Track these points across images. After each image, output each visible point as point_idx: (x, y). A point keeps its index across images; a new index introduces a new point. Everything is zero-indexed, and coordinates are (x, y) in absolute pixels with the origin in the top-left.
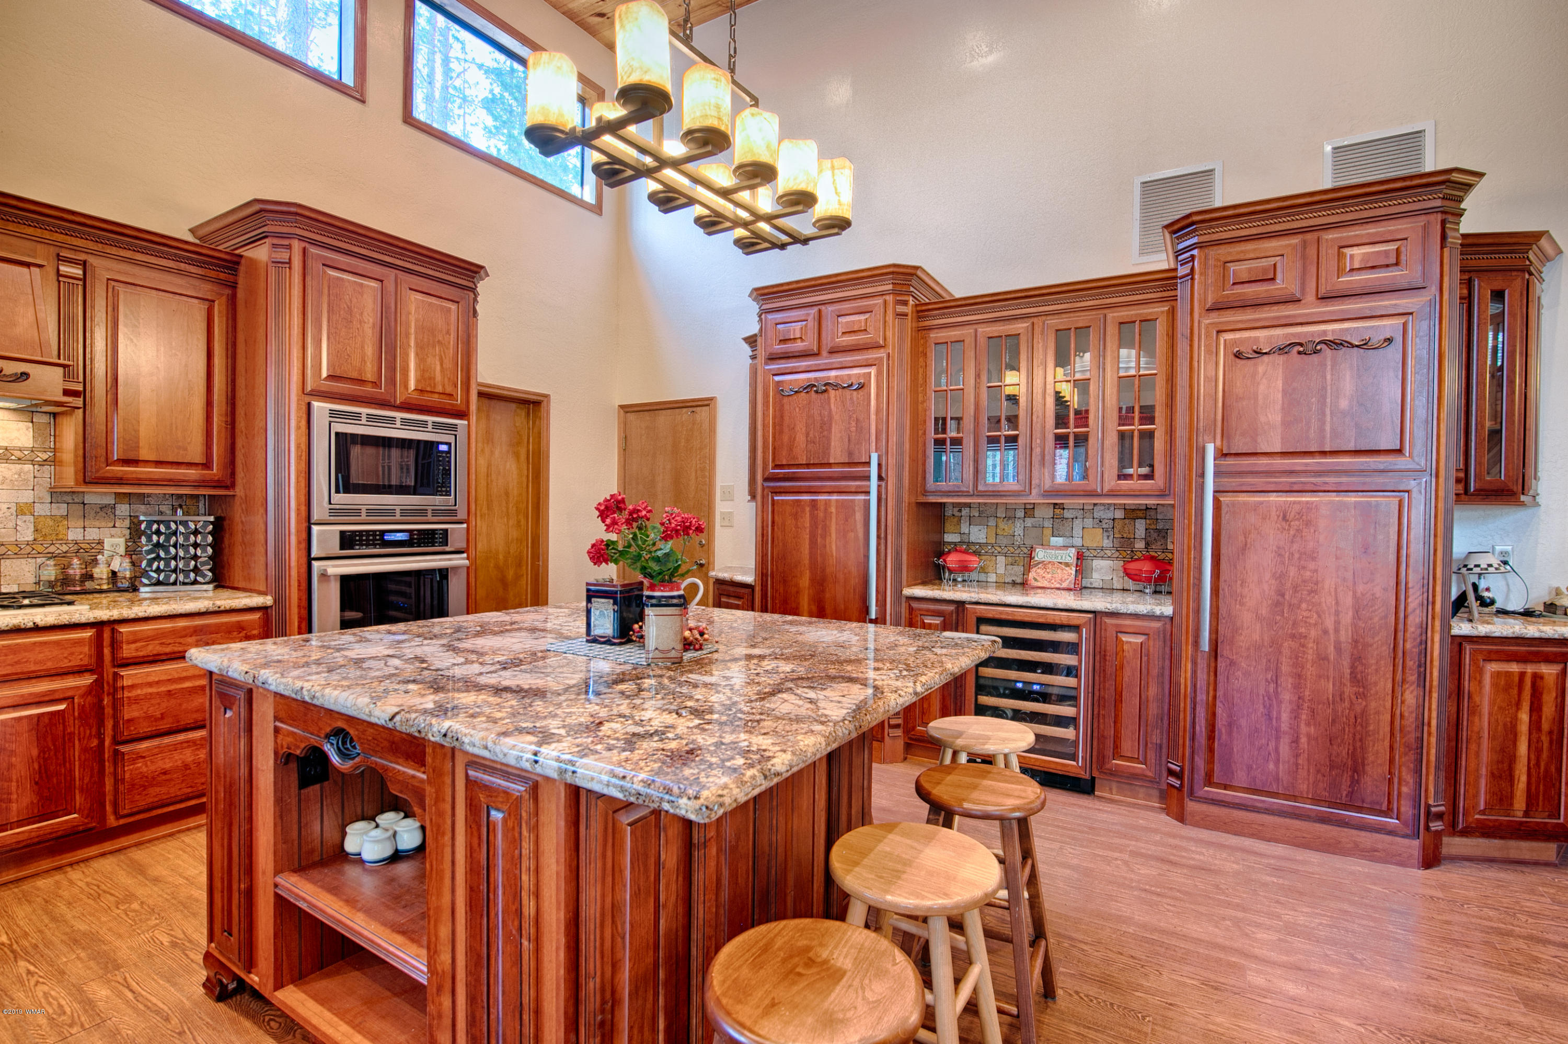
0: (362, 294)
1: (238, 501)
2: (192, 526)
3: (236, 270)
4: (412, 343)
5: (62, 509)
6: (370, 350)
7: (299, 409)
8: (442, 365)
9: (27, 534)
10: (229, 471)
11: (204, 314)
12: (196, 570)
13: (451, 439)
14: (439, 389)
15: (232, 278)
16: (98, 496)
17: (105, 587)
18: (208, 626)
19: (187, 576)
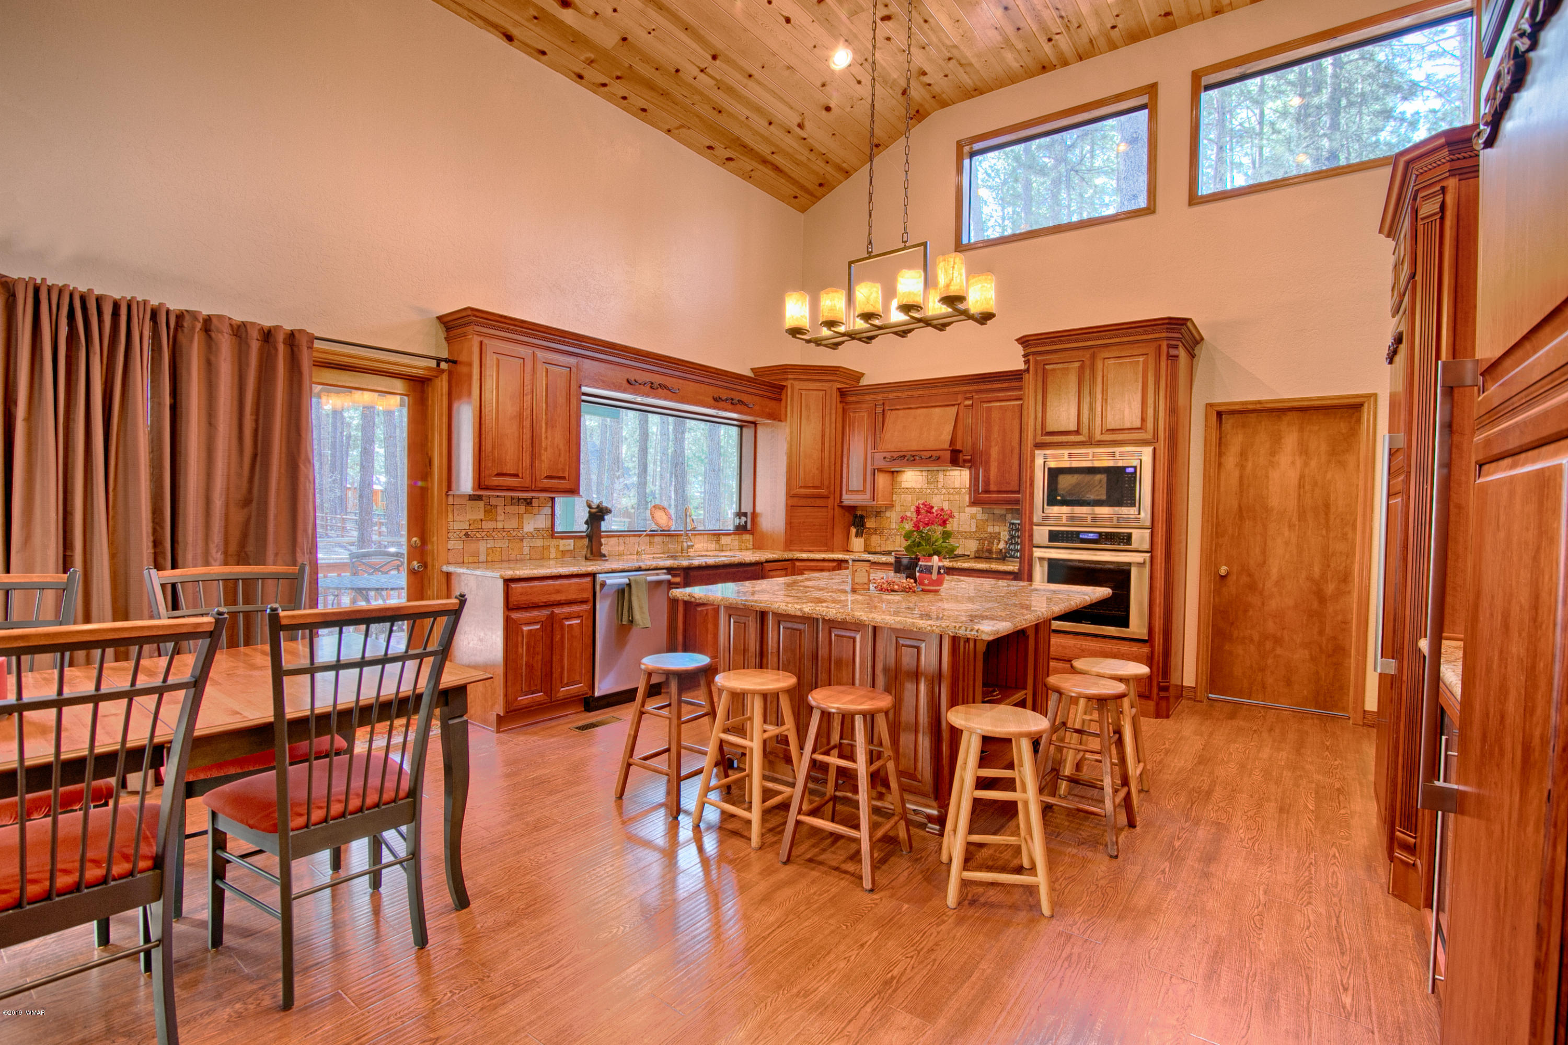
5: (986, 516)
6: (1073, 410)
7: (1030, 456)
8: (1130, 407)
9: (973, 528)
13: (1137, 463)
14: (1129, 425)
17: (994, 556)
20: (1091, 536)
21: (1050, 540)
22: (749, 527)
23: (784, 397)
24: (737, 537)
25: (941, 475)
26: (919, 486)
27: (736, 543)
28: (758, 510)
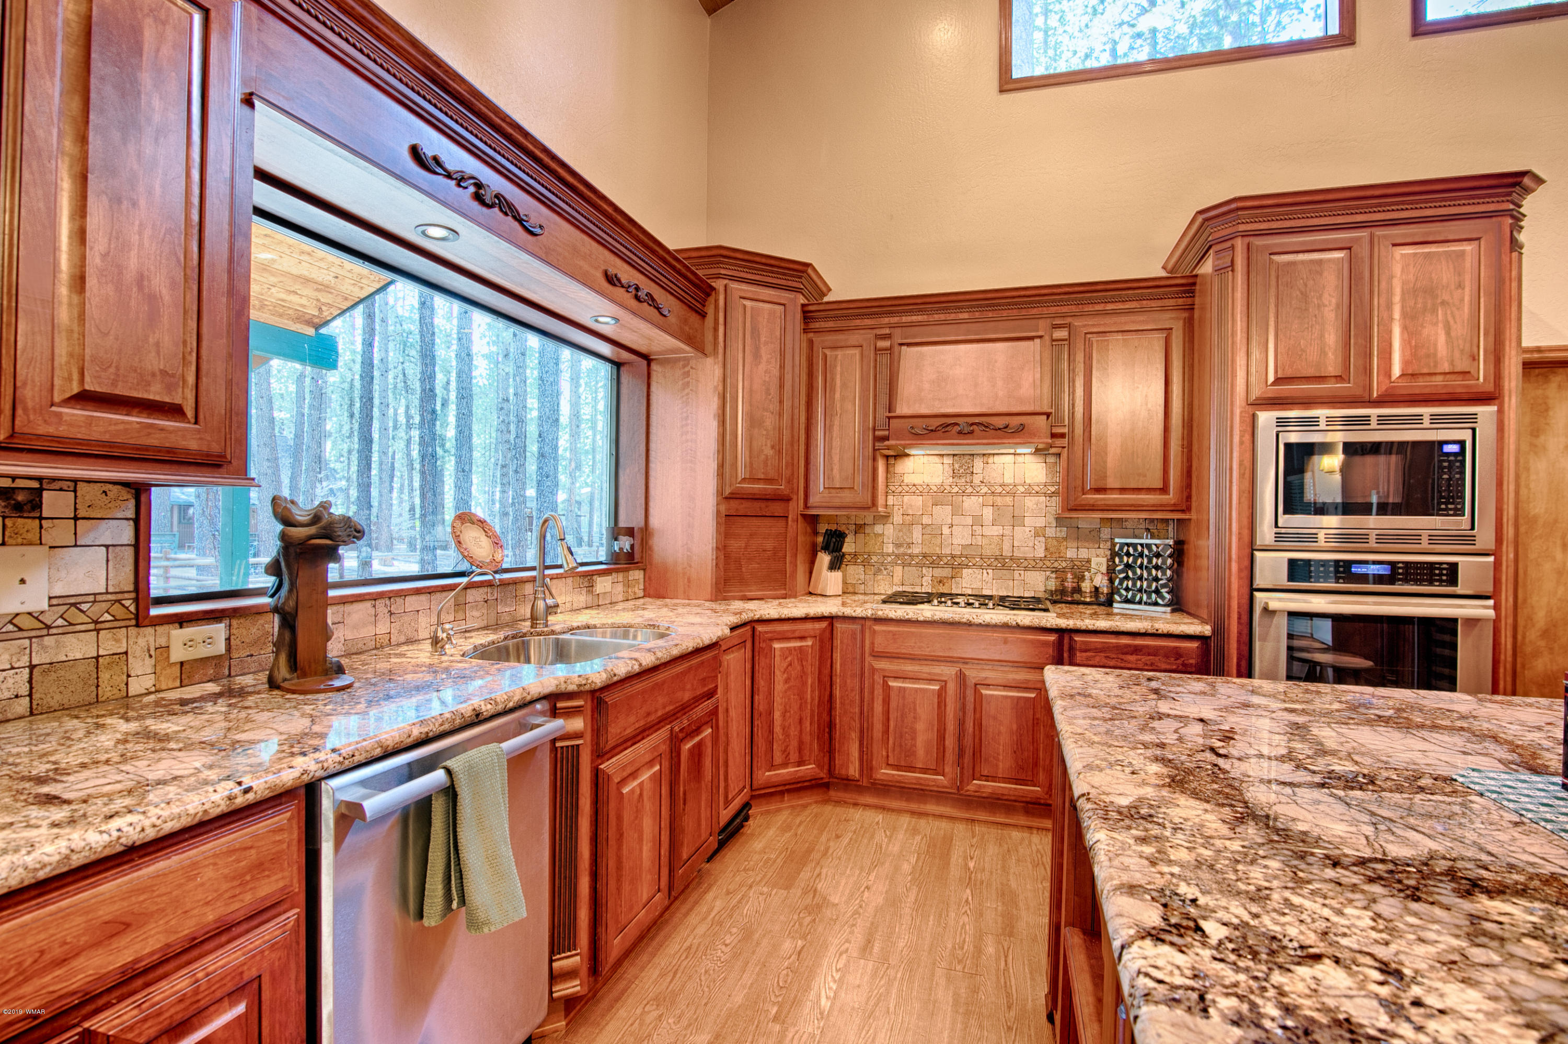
0: (1320, 273)
1: (1193, 525)
2: (1154, 548)
3: (1193, 292)
4: (1397, 315)
5: (1063, 532)
6: (1332, 338)
7: (1242, 421)
8: (1448, 333)
9: (1040, 553)
10: (1185, 494)
11: (1162, 343)
12: (1157, 591)
13: (1466, 435)
14: (1446, 367)
15: (1189, 301)
16: (1089, 520)
17: (1088, 600)
18: (1147, 646)
19: (1149, 597)
20: (1373, 570)
21: (1291, 578)
22: (637, 557)
23: (710, 310)
24: (620, 577)
25: (978, 464)
26: (938, 481)
27: (620, 588)
28: (654, 522)
